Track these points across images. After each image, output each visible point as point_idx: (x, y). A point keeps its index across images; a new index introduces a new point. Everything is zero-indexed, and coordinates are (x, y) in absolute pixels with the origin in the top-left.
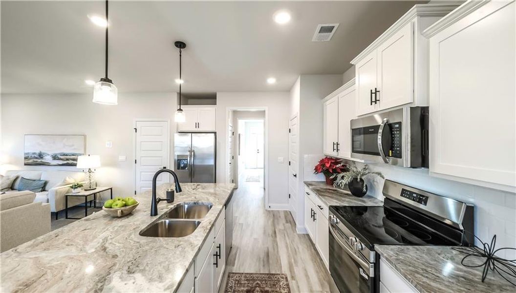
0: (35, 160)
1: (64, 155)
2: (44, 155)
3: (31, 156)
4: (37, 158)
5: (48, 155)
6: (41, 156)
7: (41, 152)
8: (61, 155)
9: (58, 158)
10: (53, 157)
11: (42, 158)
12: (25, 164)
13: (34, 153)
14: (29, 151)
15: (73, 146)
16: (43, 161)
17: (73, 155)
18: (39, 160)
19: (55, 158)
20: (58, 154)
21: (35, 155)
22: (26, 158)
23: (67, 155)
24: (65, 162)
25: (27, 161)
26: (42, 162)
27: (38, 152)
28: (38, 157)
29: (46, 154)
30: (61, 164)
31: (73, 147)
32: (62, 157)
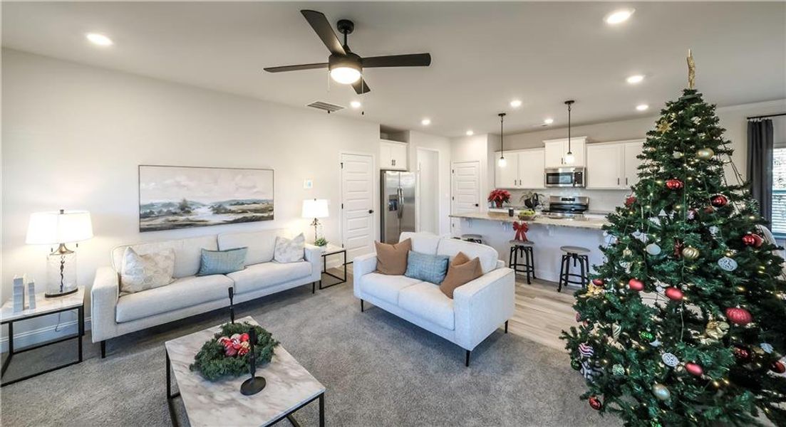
0: (171, 218)
1: (238, 204)
2: (193, 207)
3: (160, 212)
4: (175, 214)
5: (204, 206)
6: (185, 208)
7: (185, 201)
8: (231, 205)
9: (226, 209)
10: (214, 210)
11: (189, 212)
12: (142, 230)
13: (170, 205)
14: (154, 201)
15: (254, 187)
16: (191, 218)
17: (255, 203)
18: (183, 218)
19: (218, 210)
20: (225, 202)
21: (171, 209)
22: (142, 217)
23: (243, 204)
24: (240, 216)
25: (145, 224)
26: (188, 220)
27: (177, 200)
28: (178, 211)
29: (198, 203)
30: (231, 220)
31: (255, 190)
32: (233, 208)
